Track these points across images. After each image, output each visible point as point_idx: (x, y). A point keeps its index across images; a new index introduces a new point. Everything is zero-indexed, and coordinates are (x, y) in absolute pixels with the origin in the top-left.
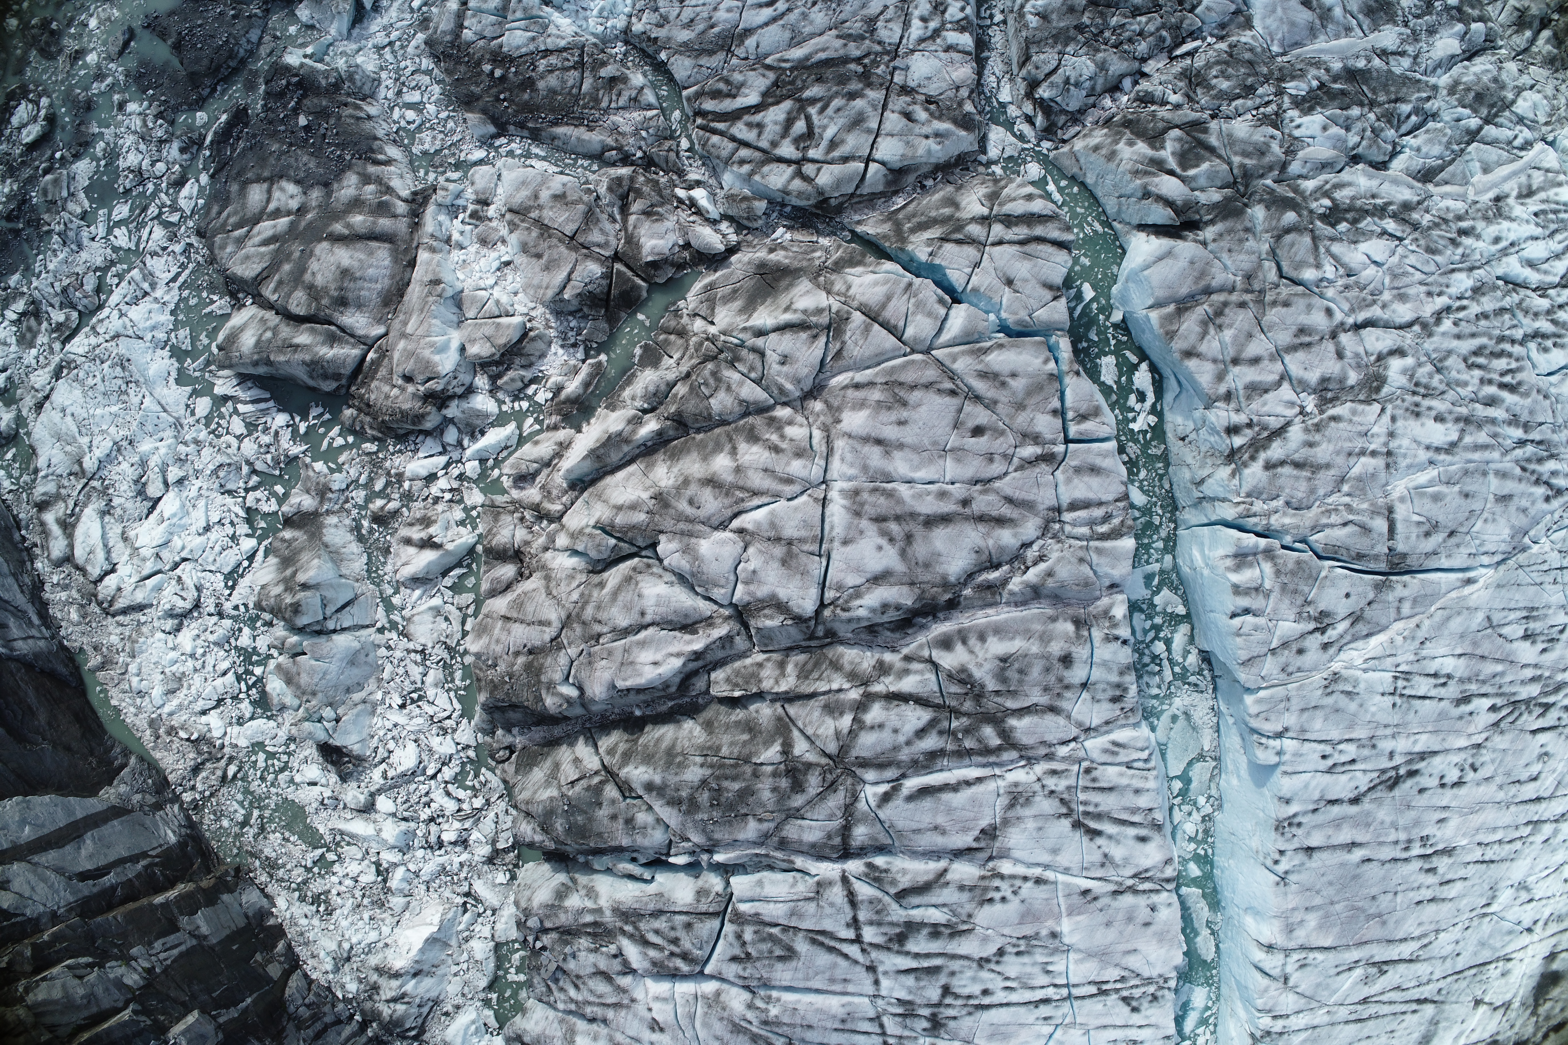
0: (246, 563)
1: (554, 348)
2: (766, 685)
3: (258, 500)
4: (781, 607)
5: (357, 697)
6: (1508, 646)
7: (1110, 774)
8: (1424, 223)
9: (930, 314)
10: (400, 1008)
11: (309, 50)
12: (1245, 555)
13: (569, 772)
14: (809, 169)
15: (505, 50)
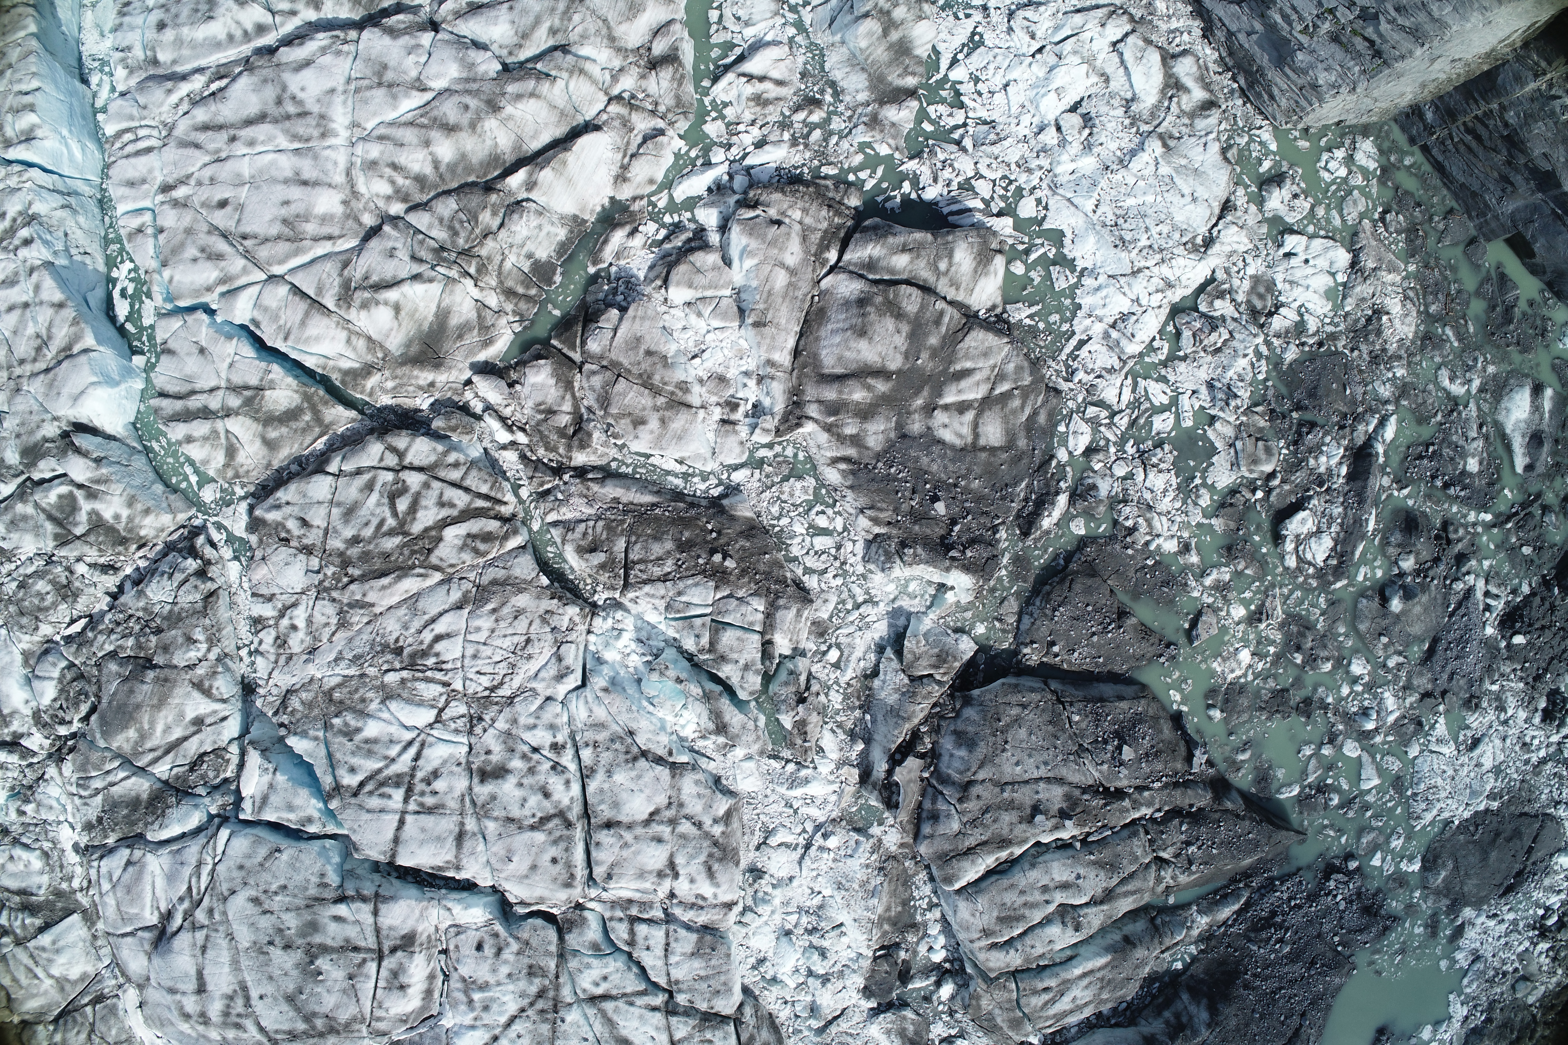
0: (960, 56)
1: (642, 273)
3: (951, 116)
4: (390, 32)
9: (267, 310)
11: (950, 597)
12: (26, 141)
14: (391, 460)
15: (712, 584)
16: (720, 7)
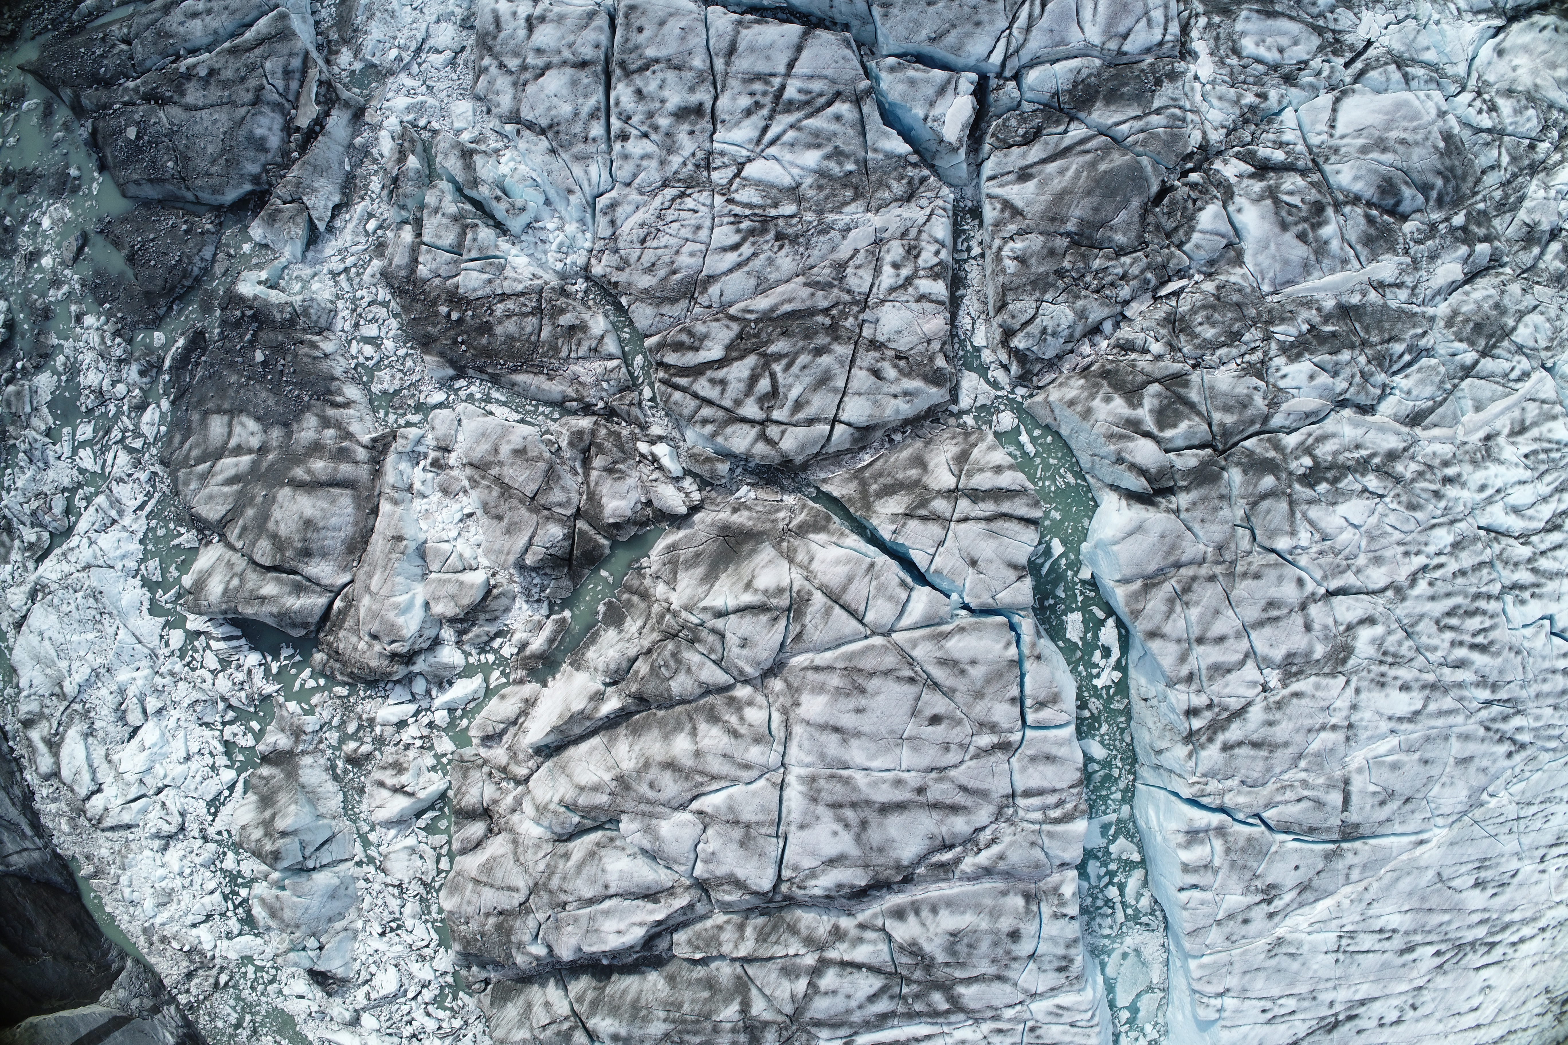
0: (226, 793)
1: (520, 602)
2: (726, 949)
4: (738, 884)
5: (339, 925)
6: (1457, 896)
7: (1054, 1033)
8: (1408, 475)
9: (891, 598)
11: (264, 275)
12: (1197, 832)
13: (540, 1017)
14: (773, 431)
15: (461, 291)
16: (439, 872)
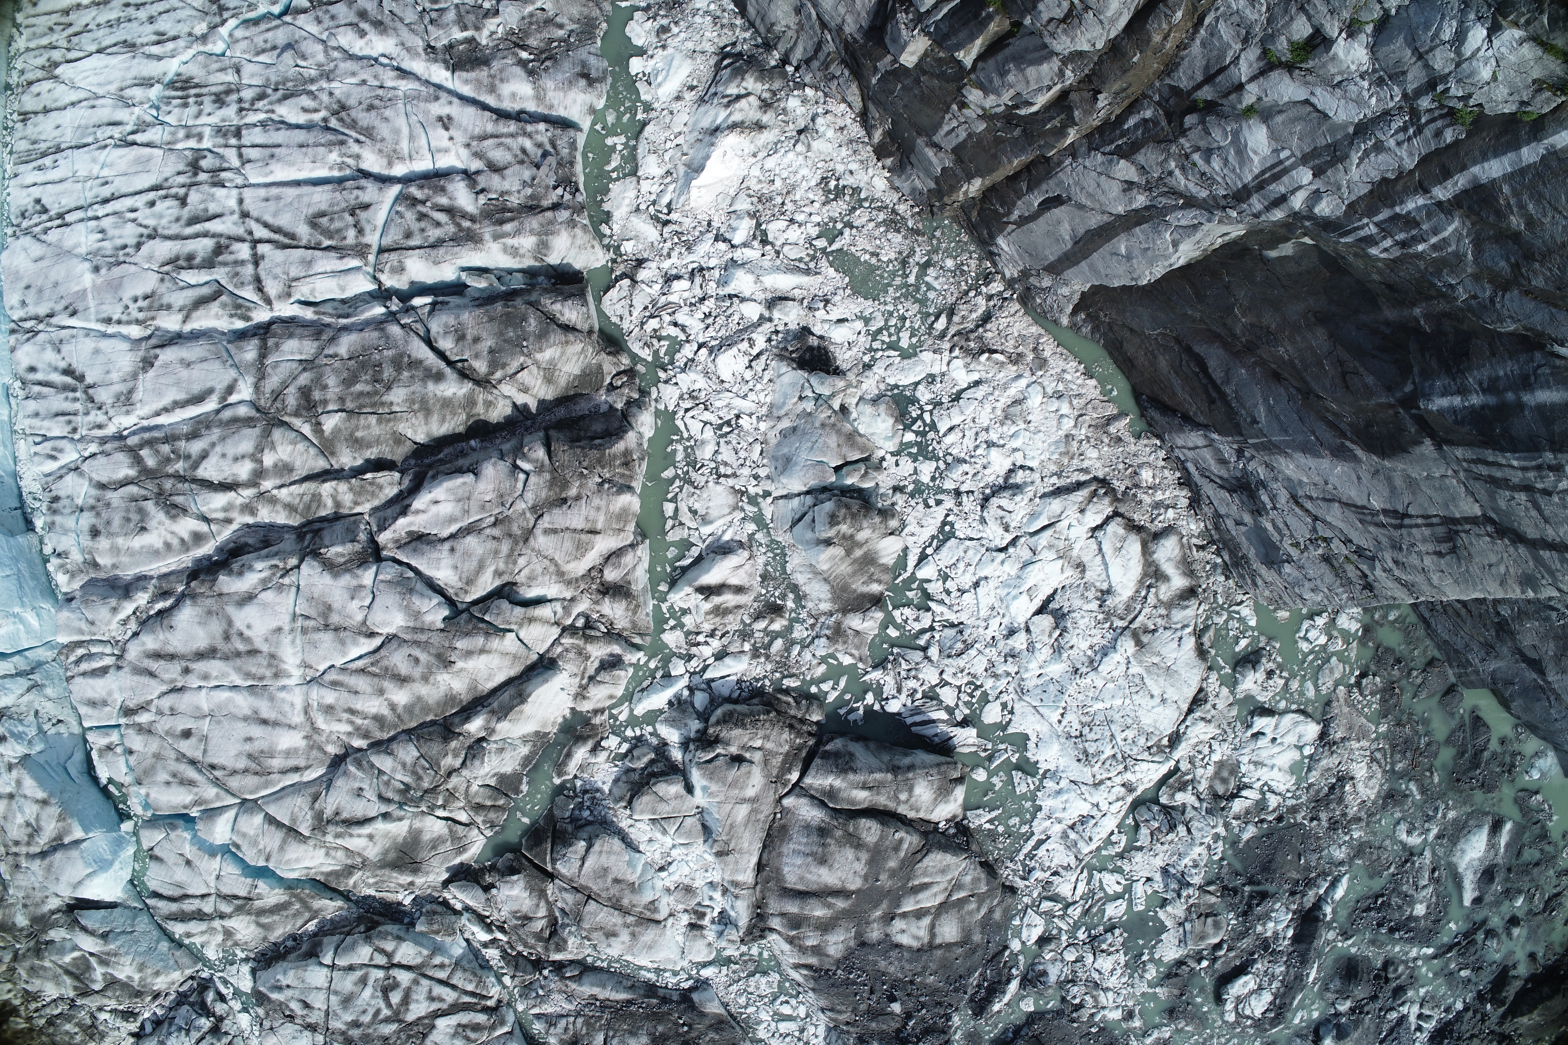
0: (929, 551)
1: (606, 788)
2: (343, 487)
3: (917, 619)
4: (329, 566)
5: (786, 424)
7: (57, 428)
9: (245, 837)
10: (733, 90)
13: (531, 378)
14: (381, 960)
16: (674, 500)
